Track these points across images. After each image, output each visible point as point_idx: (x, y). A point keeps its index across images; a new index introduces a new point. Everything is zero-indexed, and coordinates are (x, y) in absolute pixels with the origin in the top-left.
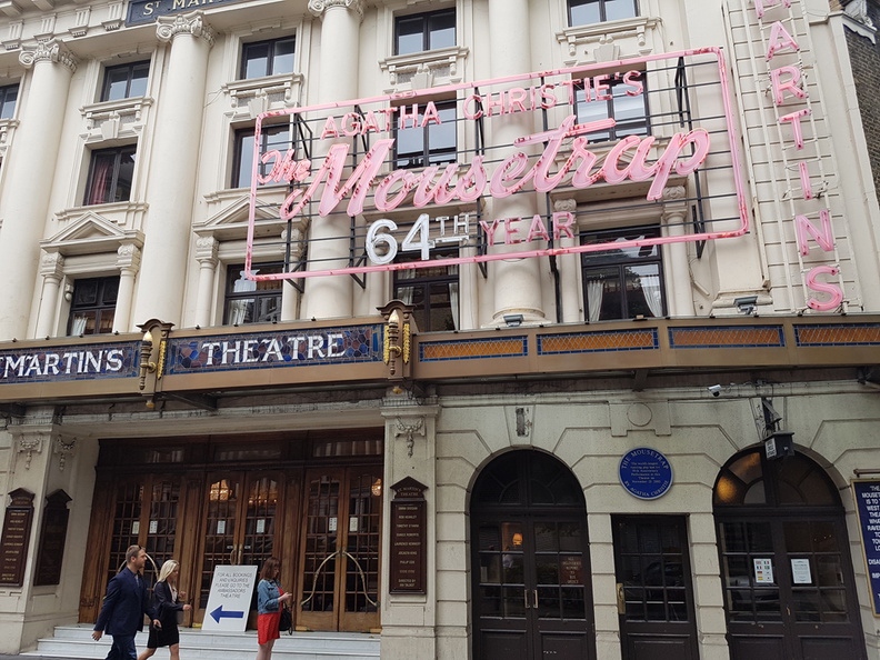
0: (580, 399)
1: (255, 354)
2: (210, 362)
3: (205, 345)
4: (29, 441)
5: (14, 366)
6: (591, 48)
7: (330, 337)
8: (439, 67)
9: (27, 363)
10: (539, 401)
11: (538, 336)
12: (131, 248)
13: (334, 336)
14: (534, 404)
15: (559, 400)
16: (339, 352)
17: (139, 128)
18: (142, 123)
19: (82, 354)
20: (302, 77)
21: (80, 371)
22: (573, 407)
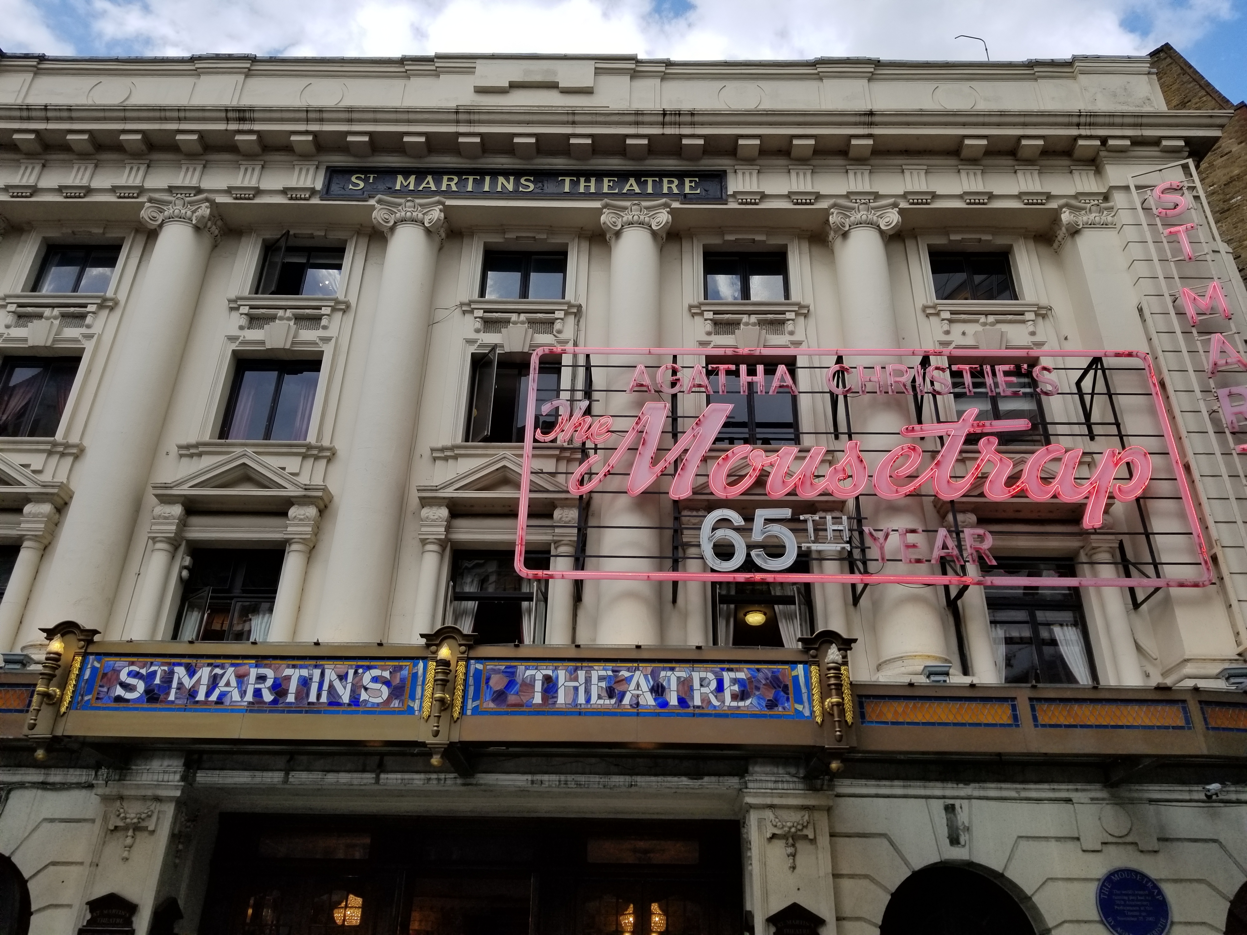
0: (1034, 795)
1: (611, 692)
2: (538, 699)
3: (529, 673)
4: (133, 811)
5: (188, 683)
6: (971, 329)
7: (727, 677)
8: (772, 323)
9: (214, 681)
10: (976, 793)
11: (1031, 699)
12: (311, 511)
13: (732, 675)
14: (969, 798)
15: (1005, 794)
16: (742, 699)
17: (327, 340)
18: (332, 332)
19: (317, 673)
20: (580, 307)
21: (313, 698)
22: (1025, 806)
